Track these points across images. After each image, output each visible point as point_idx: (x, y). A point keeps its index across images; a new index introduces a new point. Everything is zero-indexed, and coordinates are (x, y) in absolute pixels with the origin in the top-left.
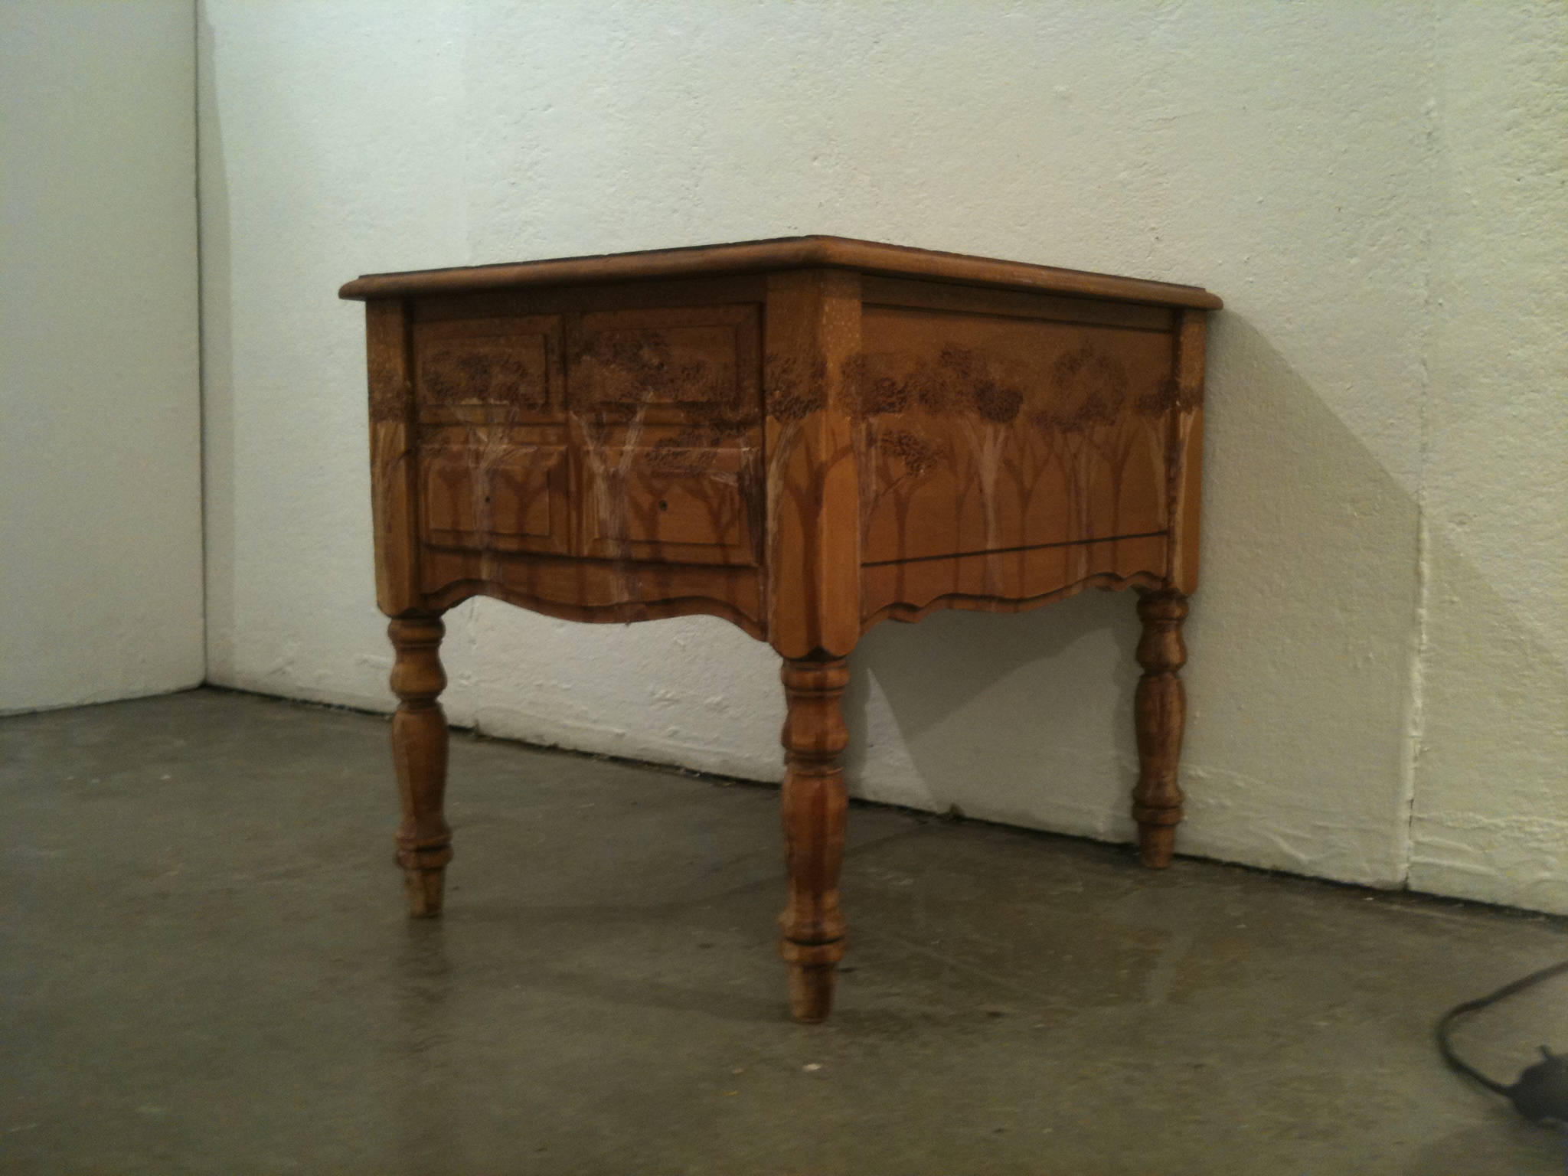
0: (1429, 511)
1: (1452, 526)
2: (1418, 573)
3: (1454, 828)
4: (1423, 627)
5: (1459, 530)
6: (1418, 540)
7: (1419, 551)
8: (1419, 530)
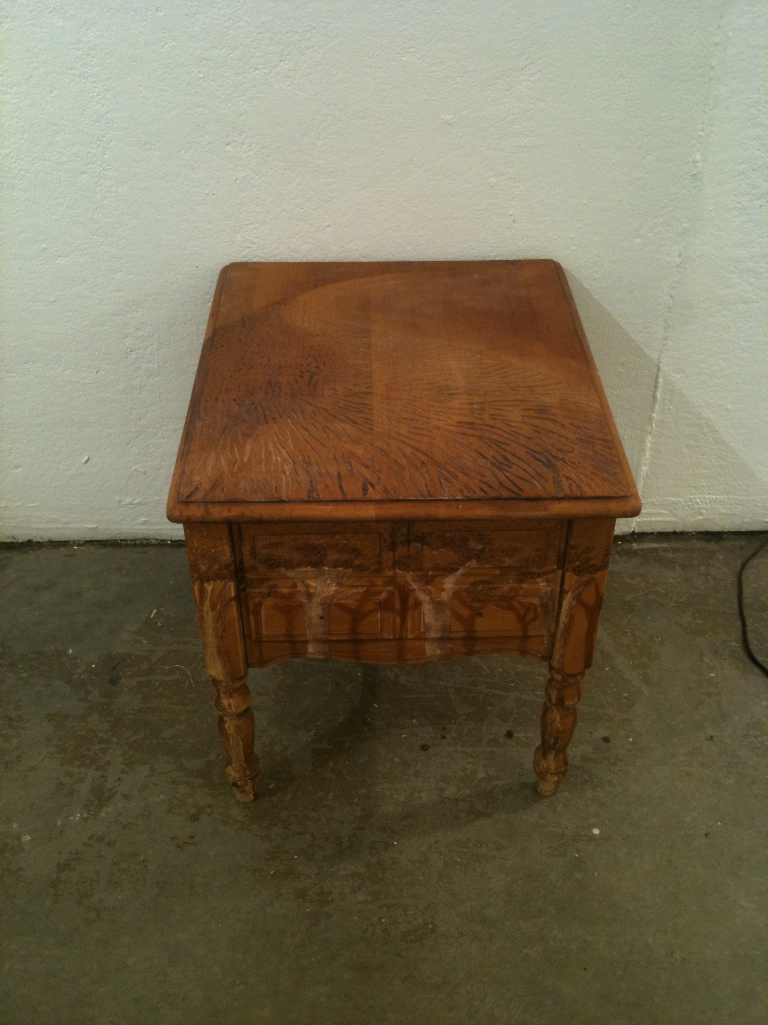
0: (664, 368)
1: (675, 374)
2: (654, 397)
3: (658, 505)
4: (654, 422)
5: (678, 376)
6: (656, 382)
7: (656, 387)
8: (657, 377)
